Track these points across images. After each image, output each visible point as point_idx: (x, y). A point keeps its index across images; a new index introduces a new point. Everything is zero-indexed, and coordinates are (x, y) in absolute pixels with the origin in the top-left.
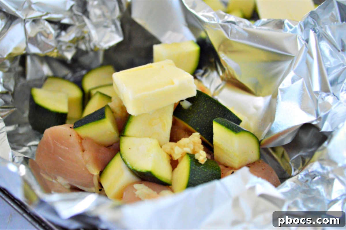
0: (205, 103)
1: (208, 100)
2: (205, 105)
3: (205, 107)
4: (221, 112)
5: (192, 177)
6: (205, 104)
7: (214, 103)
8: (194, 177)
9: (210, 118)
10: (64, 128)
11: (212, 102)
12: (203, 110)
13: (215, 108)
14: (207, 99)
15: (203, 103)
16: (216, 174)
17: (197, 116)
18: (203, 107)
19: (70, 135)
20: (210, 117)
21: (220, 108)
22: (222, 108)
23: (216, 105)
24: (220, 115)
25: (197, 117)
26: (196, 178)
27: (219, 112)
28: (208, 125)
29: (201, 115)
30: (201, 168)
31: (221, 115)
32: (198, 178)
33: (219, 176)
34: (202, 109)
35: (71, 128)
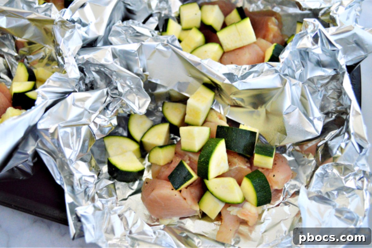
35: (172, 189)
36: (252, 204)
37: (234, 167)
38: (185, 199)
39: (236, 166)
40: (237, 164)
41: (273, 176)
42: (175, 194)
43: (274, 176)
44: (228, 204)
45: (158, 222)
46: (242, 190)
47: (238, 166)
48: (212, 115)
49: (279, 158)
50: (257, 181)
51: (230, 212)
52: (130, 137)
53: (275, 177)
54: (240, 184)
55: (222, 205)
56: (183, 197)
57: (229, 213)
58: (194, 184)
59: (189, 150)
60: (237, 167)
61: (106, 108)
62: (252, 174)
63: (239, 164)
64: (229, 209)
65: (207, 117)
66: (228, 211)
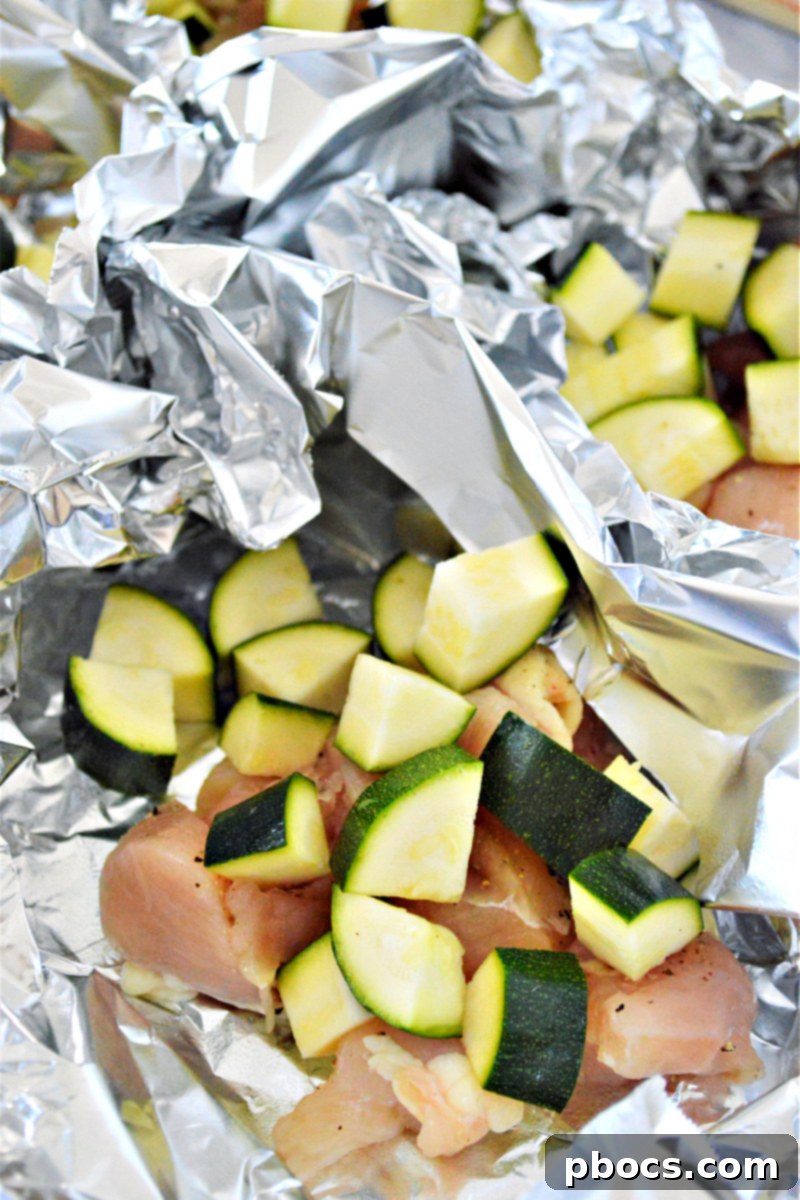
0: (546, 763)
1: (554, 755)
2: (547, 769)
3: (547, 776)
4: (589, 789)
5: (512, 1022)
6: (546, 766)
7: (571, 766)
8: (517, 1021)
9: (560, 807)
10: (180, 861)
11: (564, 762)
12: (542, 783)
13: (572, 778)
14: (552, 751)
15: (542, 765)
16: (573, 1000)
17: (525, 801)
18: (542, 775)
19: (198, 885)
20: (560, 803)
21: (588, 779)
22: (593, 778)
23: (577, 771)
24: (586, 797)
25: (524, 804)
26: (522, 1025)
27: (585, 788)
28: (554, 827)
29: (535, 797)
30: (535, 993)
31: (590, 796)
32: (527, 1023)
33: (582, 1004)
34: (538, 782)
35: (198, 860)
36: (472, 1070)
37: (492, 904)
38: (231, 920)
39: (502, 905)
40: (511, 897)
41: (617, 1006)
42: (198, 882)
43: (621, 1007)
44: (379, 1025)
45: (119, 972)
46: (465, 999)
47: (508, 904)
48: (525, 671)
49: (702, 961)
50: (534, 990)
51: (370, 1055)
52: (202, 623)
53: (622, 1013)
54: (469, 971)
55: (352, 1017)
56: (226, 909)
57: (364, 1056)
58: (308, 891)
59: (350, 754)
60: (502, 910)
61: (144, 465)
62: (534, 958)
63: (517, 899)
64: (372, 1042)
65: (503, 671)
66: (363, 1048)
